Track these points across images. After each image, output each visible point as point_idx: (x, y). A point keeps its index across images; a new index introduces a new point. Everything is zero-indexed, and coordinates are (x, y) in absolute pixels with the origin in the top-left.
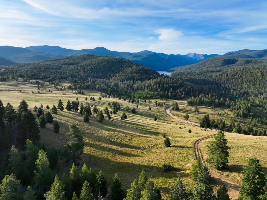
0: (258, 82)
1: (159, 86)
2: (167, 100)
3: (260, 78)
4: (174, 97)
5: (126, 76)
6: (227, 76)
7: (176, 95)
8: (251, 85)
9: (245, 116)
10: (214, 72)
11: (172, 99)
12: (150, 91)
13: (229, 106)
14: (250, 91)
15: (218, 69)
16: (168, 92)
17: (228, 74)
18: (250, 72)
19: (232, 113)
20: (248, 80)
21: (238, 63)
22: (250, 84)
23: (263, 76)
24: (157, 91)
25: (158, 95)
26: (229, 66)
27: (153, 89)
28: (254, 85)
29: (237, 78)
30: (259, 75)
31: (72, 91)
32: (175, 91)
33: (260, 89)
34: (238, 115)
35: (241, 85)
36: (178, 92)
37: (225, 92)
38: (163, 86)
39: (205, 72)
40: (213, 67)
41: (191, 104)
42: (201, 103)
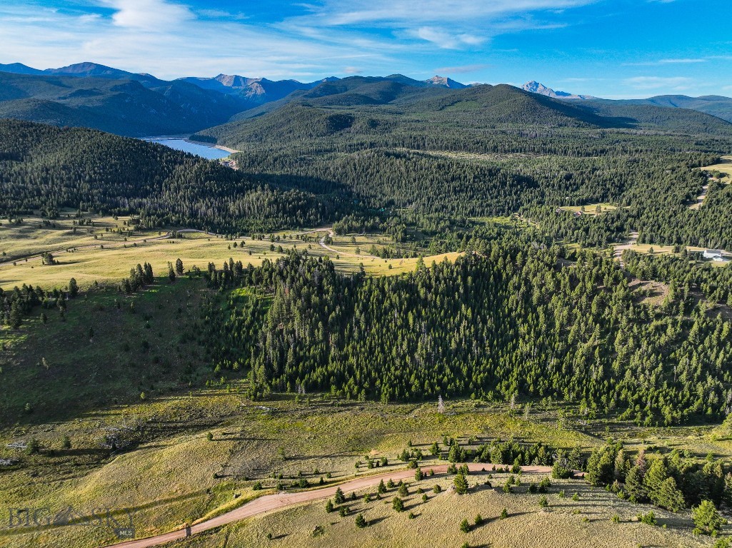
0: (404, 182)
1: (278, 207)
2: (302, 231)
3: (405, 175)
4: (309, 224)
5: (193, 188)
6: (355, 169)
7: (309, 221)
8: (395, 188)
9: (404, 240)
10: (321, 151)
11: (307, 227)
12: (267, 217)
13: (384, 230)
14: (395, 198)
15: (324, 142)
16: (296, 217)
17: (355, 165)
18: (389, 163)
19: (390, 239)
20: (389, 177)
21: (357, 126)
22: (393, 186)
23: (408, 172)
24: (277, 217)
25: (286, 223)
26: (341, 134)
27: (270, 214)
28: (399, 187)
29: (372, 174)
30: (403, 169)
31: (160, 234)
32: (304, 213)
33: (408, 195)
34: (397, 241)
35: (381, 188)
36: (310, 216)
37: (364, 202)
38: (284, 207)
39: (304, 153)
40: (311, 135)
41: (339, 232)
42: (351, 230)
